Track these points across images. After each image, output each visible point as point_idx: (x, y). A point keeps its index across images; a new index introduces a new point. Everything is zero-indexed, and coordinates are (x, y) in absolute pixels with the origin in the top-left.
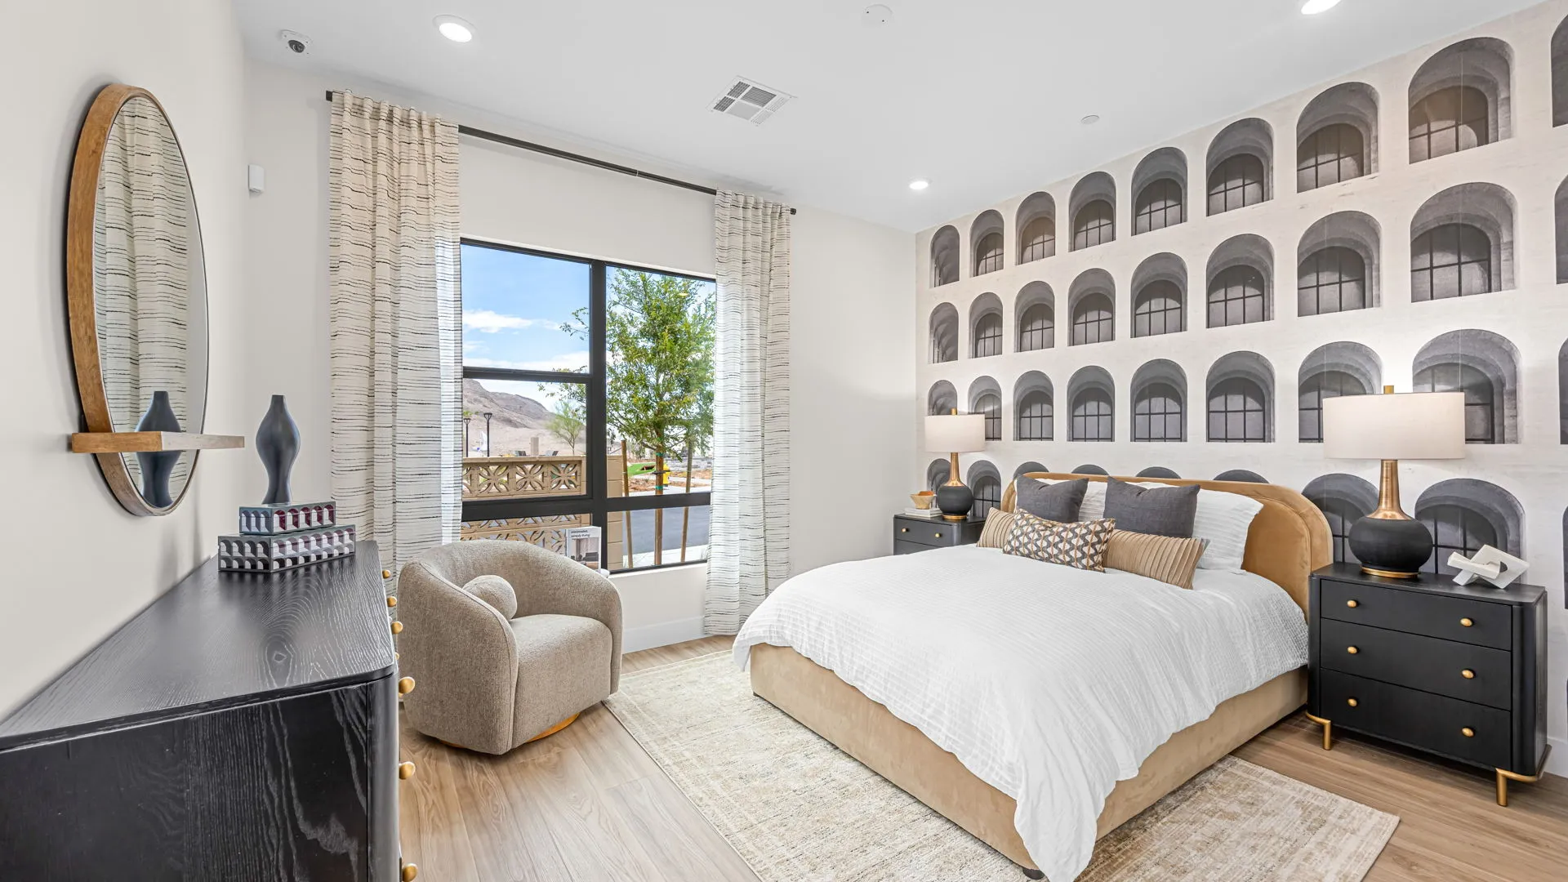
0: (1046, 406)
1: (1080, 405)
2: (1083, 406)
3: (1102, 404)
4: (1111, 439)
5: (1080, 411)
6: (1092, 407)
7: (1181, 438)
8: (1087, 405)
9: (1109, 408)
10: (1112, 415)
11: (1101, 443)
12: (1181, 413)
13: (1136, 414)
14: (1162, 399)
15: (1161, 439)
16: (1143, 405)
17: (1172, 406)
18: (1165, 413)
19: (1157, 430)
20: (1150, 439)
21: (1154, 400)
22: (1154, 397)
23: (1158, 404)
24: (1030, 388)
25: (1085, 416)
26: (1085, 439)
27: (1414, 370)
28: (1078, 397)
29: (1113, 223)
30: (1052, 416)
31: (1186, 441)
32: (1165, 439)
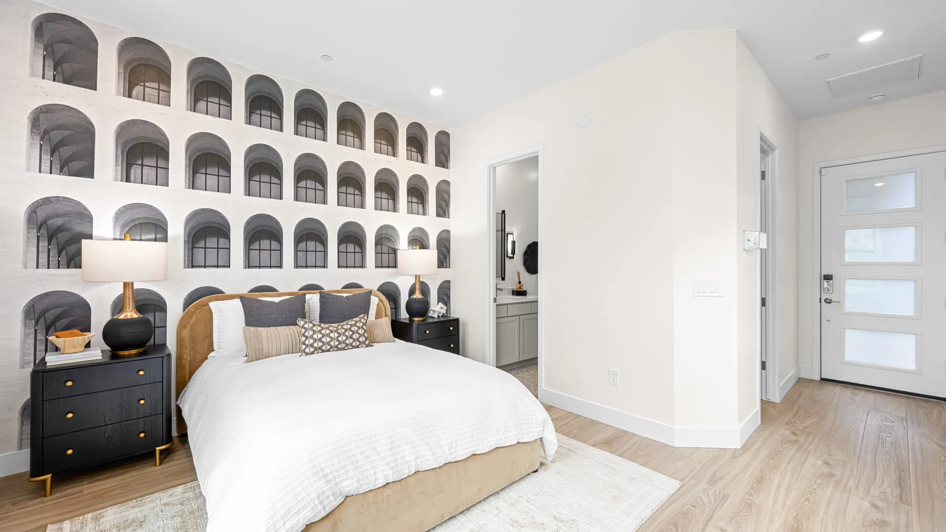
0: (222, 240)
1: (256, 241)
2: (258, 243)
3: (273, 242)
4: (280, 267)
5: (256, 246)
6: (265, 244)
7: (325, 266)
8: (262, 242)
9: (279, 246)
10: (281, 250)
11: (273, 270)
12: (324, 252)
13: (297, 251)
14: (314, 243)
15: (313, 266)
16: (302, 246)
17: (320, 247)
18: (316, 251)
19: (311, 261)
20: (306, 267)
21: (309, 243)
22: (309, 241)
23: (311, 245)
24: (203, 223)
25: (260, 250)
26: (260, 267)
27: (408, 239)
28: (253, 235)
29: (281, 119)
30: (229, 248)
31: (327, 268)
32: (316, 267)
